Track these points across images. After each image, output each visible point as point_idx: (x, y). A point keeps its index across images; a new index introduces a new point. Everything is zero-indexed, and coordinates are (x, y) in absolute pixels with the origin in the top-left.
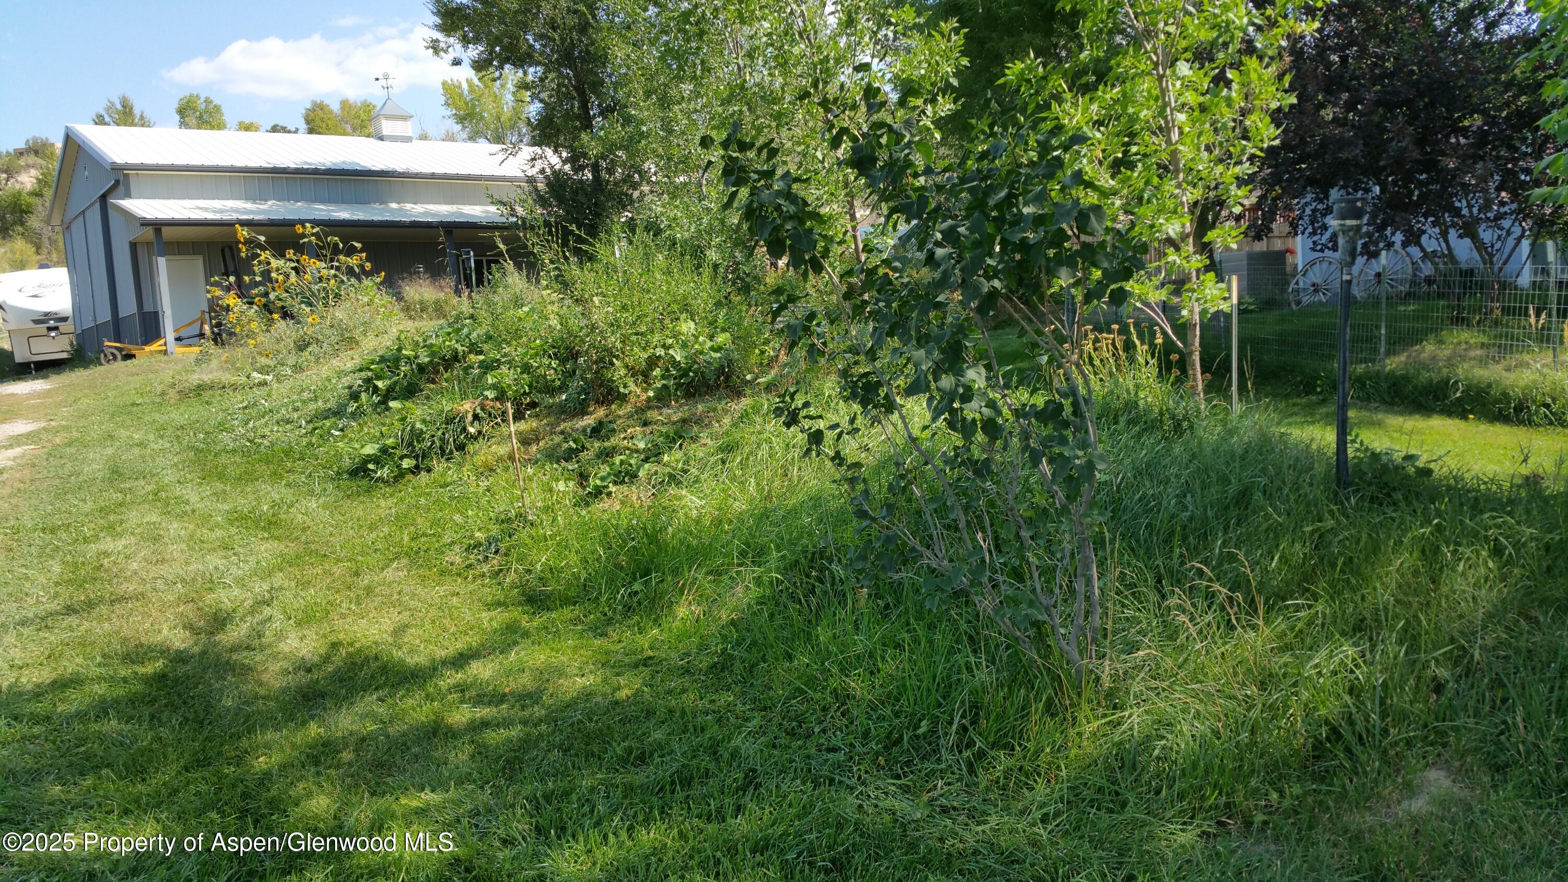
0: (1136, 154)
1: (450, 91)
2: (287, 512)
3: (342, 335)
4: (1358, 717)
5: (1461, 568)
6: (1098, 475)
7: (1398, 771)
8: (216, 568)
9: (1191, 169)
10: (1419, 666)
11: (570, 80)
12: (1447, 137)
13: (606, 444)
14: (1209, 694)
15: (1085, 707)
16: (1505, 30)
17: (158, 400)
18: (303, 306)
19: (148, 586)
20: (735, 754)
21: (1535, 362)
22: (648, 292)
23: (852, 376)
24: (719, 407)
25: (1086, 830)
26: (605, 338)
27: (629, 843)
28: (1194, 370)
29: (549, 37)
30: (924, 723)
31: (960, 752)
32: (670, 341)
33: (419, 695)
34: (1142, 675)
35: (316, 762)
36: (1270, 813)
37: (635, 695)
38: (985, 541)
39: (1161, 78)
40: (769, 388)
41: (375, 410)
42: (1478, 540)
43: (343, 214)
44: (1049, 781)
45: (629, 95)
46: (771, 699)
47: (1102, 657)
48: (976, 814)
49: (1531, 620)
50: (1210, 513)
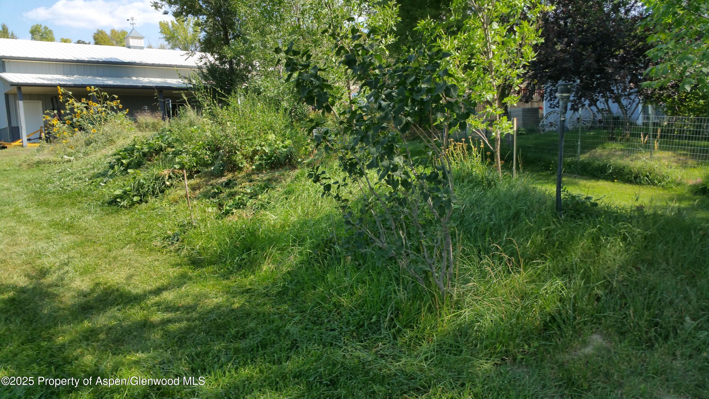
0: (474, 63)
1: (163, 26)
2: (78, 221)
3: (108, 138)
4: (563, 312)
5: (608, 246)
6: (453, 205)
7: (580, 335)
8: (42, 248)
9: (498, 71)
10: (590, 289)
11: (219, 22)
12: (609, 58)
13: (232, 190)
14: (499, 302)
15: (445, 308)
16: (633, 13)
17: (17, 168)
18: (89, 125)
19: (8, 256)
20: (287, 333)
21: (643, 157)
22: (253, 120)
23: (344, 160)
24: (286, 174)
25: (445, 363)
26: (232, 141)
27: (235, 375)
28: (498, 159)
29: (209, 2)
30: (374, 317)
31: (390, 330)
32: (263, 143)
33: (137, 308)
34: (470, 294)
35: (87, 339)
36: (524, 355)
37: (241, 306)
38: (403, 235)
39: (485, 29)
40: (308, 165)
41: (121, 173)
42: (617, 234)
43: (110, 82)
44: (428, 342)
45: (246, 29)
46: (305, 307)
47: (453, 286)
48: (396, 358)
49: (638, 269)
50: (502, 222)
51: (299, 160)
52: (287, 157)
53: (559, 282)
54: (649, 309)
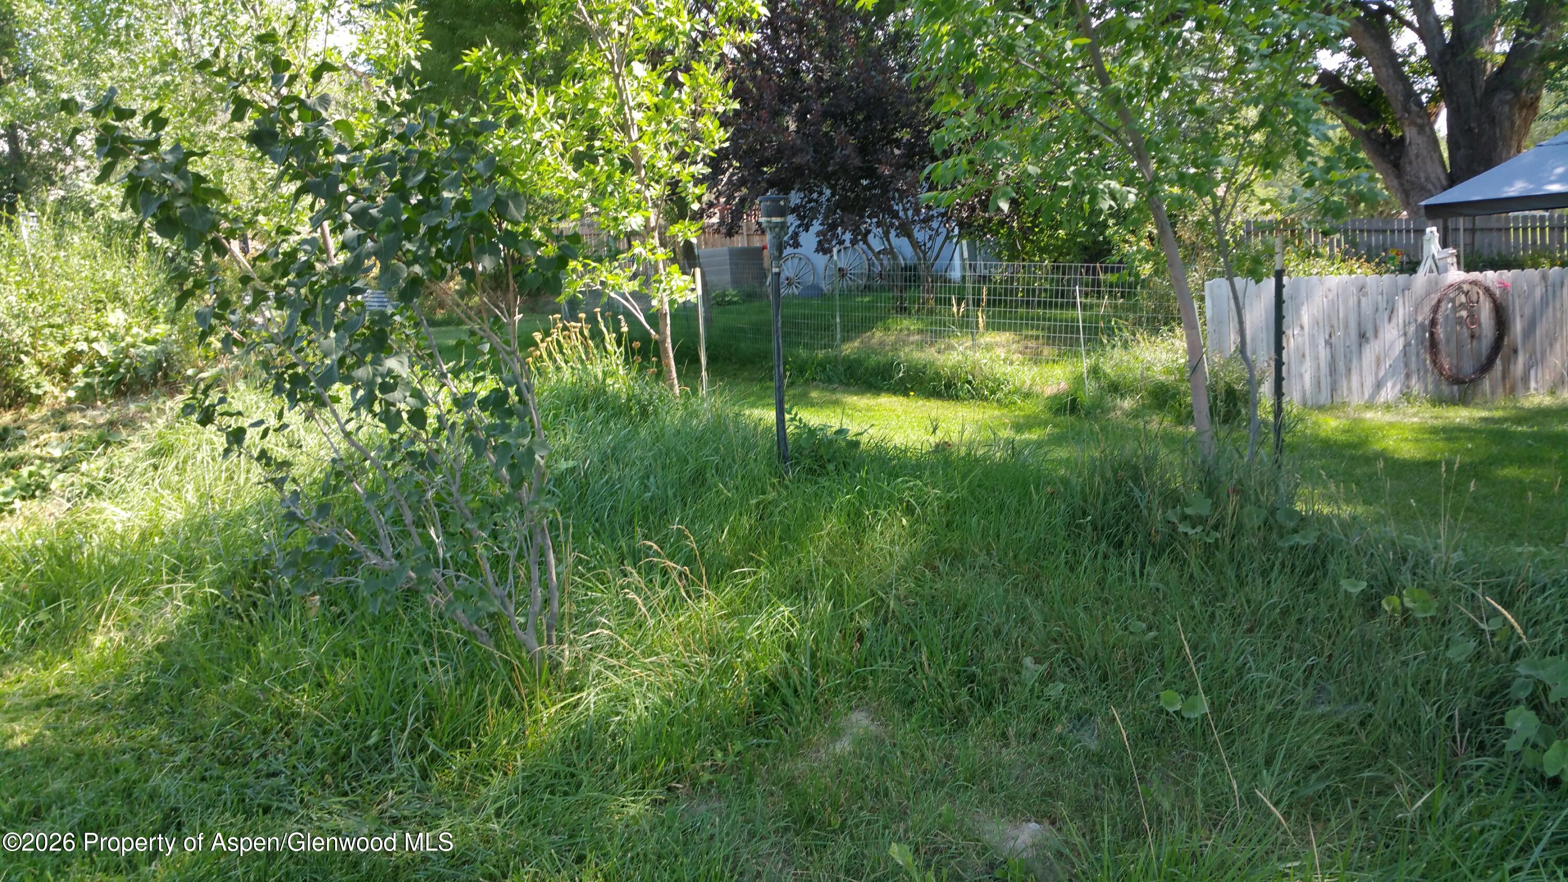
0: (598, 149)
4: (793, 672)
5: (879, 528)
7: (826, 717)
9: (652, 166)
10: (844, 619)
12: (883, 147)
13: (11, 454)
15: (543, 693)
20: (154, 794)
21: (959, 345)
23: (275, 367)
24: (154, 407)
25: (540, 817)
26: (8, 332)
30: (375, 732)
31: (413, 758)
32: (93, 334)
34: (600, 655)
36: (715, 772)
37: (33, 742)
39: (617, 77)
42: (894, 503)
44: (505, 774)
45: (44, 56)
46: (202, 727)
47: (561, 641)
48: (428, 820)
49: (934, 569)
50: (670, 493)
51: (190, 372)
52: (157, 365)
53: (785, 610)
54: (956, 647)
